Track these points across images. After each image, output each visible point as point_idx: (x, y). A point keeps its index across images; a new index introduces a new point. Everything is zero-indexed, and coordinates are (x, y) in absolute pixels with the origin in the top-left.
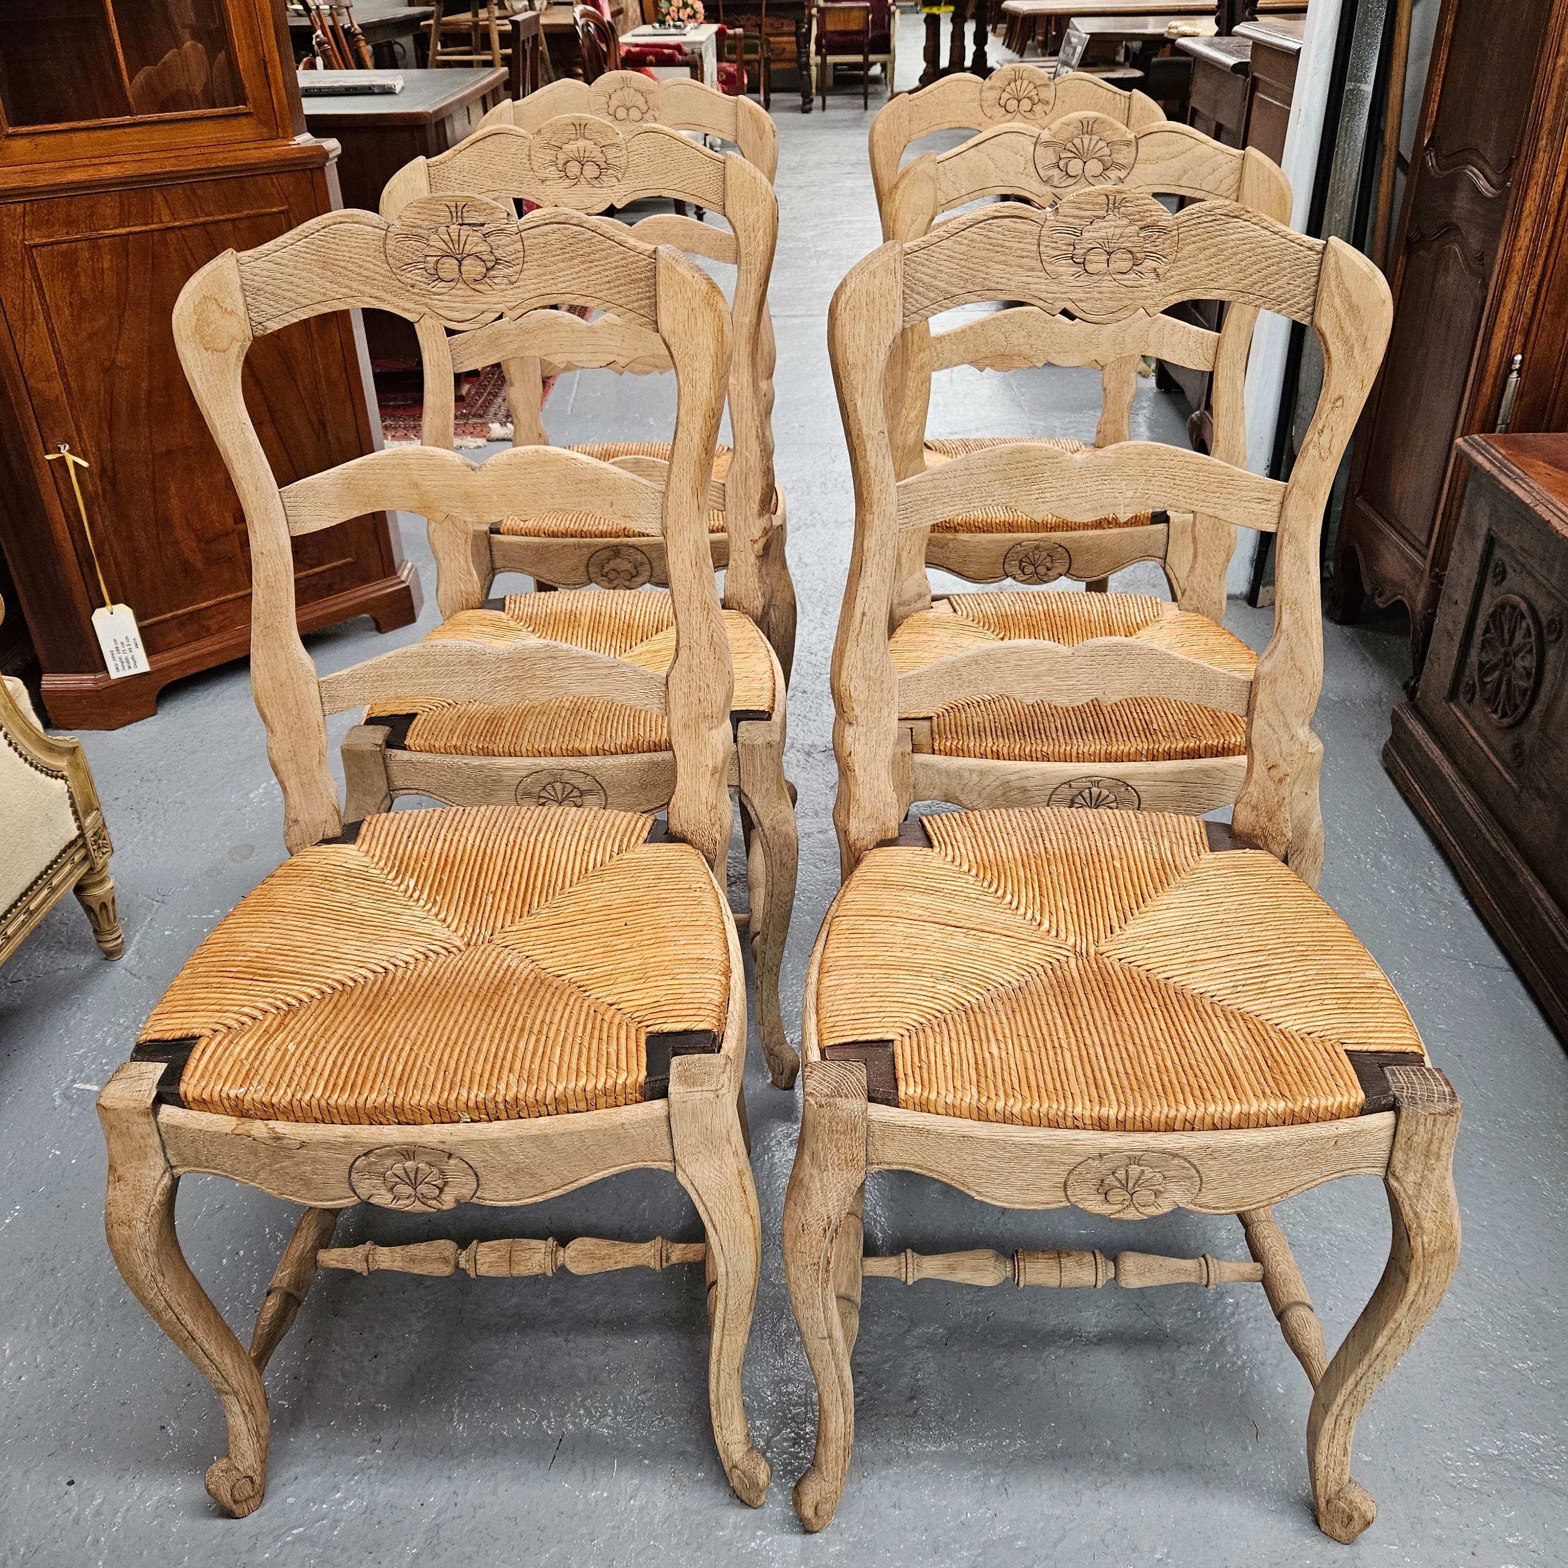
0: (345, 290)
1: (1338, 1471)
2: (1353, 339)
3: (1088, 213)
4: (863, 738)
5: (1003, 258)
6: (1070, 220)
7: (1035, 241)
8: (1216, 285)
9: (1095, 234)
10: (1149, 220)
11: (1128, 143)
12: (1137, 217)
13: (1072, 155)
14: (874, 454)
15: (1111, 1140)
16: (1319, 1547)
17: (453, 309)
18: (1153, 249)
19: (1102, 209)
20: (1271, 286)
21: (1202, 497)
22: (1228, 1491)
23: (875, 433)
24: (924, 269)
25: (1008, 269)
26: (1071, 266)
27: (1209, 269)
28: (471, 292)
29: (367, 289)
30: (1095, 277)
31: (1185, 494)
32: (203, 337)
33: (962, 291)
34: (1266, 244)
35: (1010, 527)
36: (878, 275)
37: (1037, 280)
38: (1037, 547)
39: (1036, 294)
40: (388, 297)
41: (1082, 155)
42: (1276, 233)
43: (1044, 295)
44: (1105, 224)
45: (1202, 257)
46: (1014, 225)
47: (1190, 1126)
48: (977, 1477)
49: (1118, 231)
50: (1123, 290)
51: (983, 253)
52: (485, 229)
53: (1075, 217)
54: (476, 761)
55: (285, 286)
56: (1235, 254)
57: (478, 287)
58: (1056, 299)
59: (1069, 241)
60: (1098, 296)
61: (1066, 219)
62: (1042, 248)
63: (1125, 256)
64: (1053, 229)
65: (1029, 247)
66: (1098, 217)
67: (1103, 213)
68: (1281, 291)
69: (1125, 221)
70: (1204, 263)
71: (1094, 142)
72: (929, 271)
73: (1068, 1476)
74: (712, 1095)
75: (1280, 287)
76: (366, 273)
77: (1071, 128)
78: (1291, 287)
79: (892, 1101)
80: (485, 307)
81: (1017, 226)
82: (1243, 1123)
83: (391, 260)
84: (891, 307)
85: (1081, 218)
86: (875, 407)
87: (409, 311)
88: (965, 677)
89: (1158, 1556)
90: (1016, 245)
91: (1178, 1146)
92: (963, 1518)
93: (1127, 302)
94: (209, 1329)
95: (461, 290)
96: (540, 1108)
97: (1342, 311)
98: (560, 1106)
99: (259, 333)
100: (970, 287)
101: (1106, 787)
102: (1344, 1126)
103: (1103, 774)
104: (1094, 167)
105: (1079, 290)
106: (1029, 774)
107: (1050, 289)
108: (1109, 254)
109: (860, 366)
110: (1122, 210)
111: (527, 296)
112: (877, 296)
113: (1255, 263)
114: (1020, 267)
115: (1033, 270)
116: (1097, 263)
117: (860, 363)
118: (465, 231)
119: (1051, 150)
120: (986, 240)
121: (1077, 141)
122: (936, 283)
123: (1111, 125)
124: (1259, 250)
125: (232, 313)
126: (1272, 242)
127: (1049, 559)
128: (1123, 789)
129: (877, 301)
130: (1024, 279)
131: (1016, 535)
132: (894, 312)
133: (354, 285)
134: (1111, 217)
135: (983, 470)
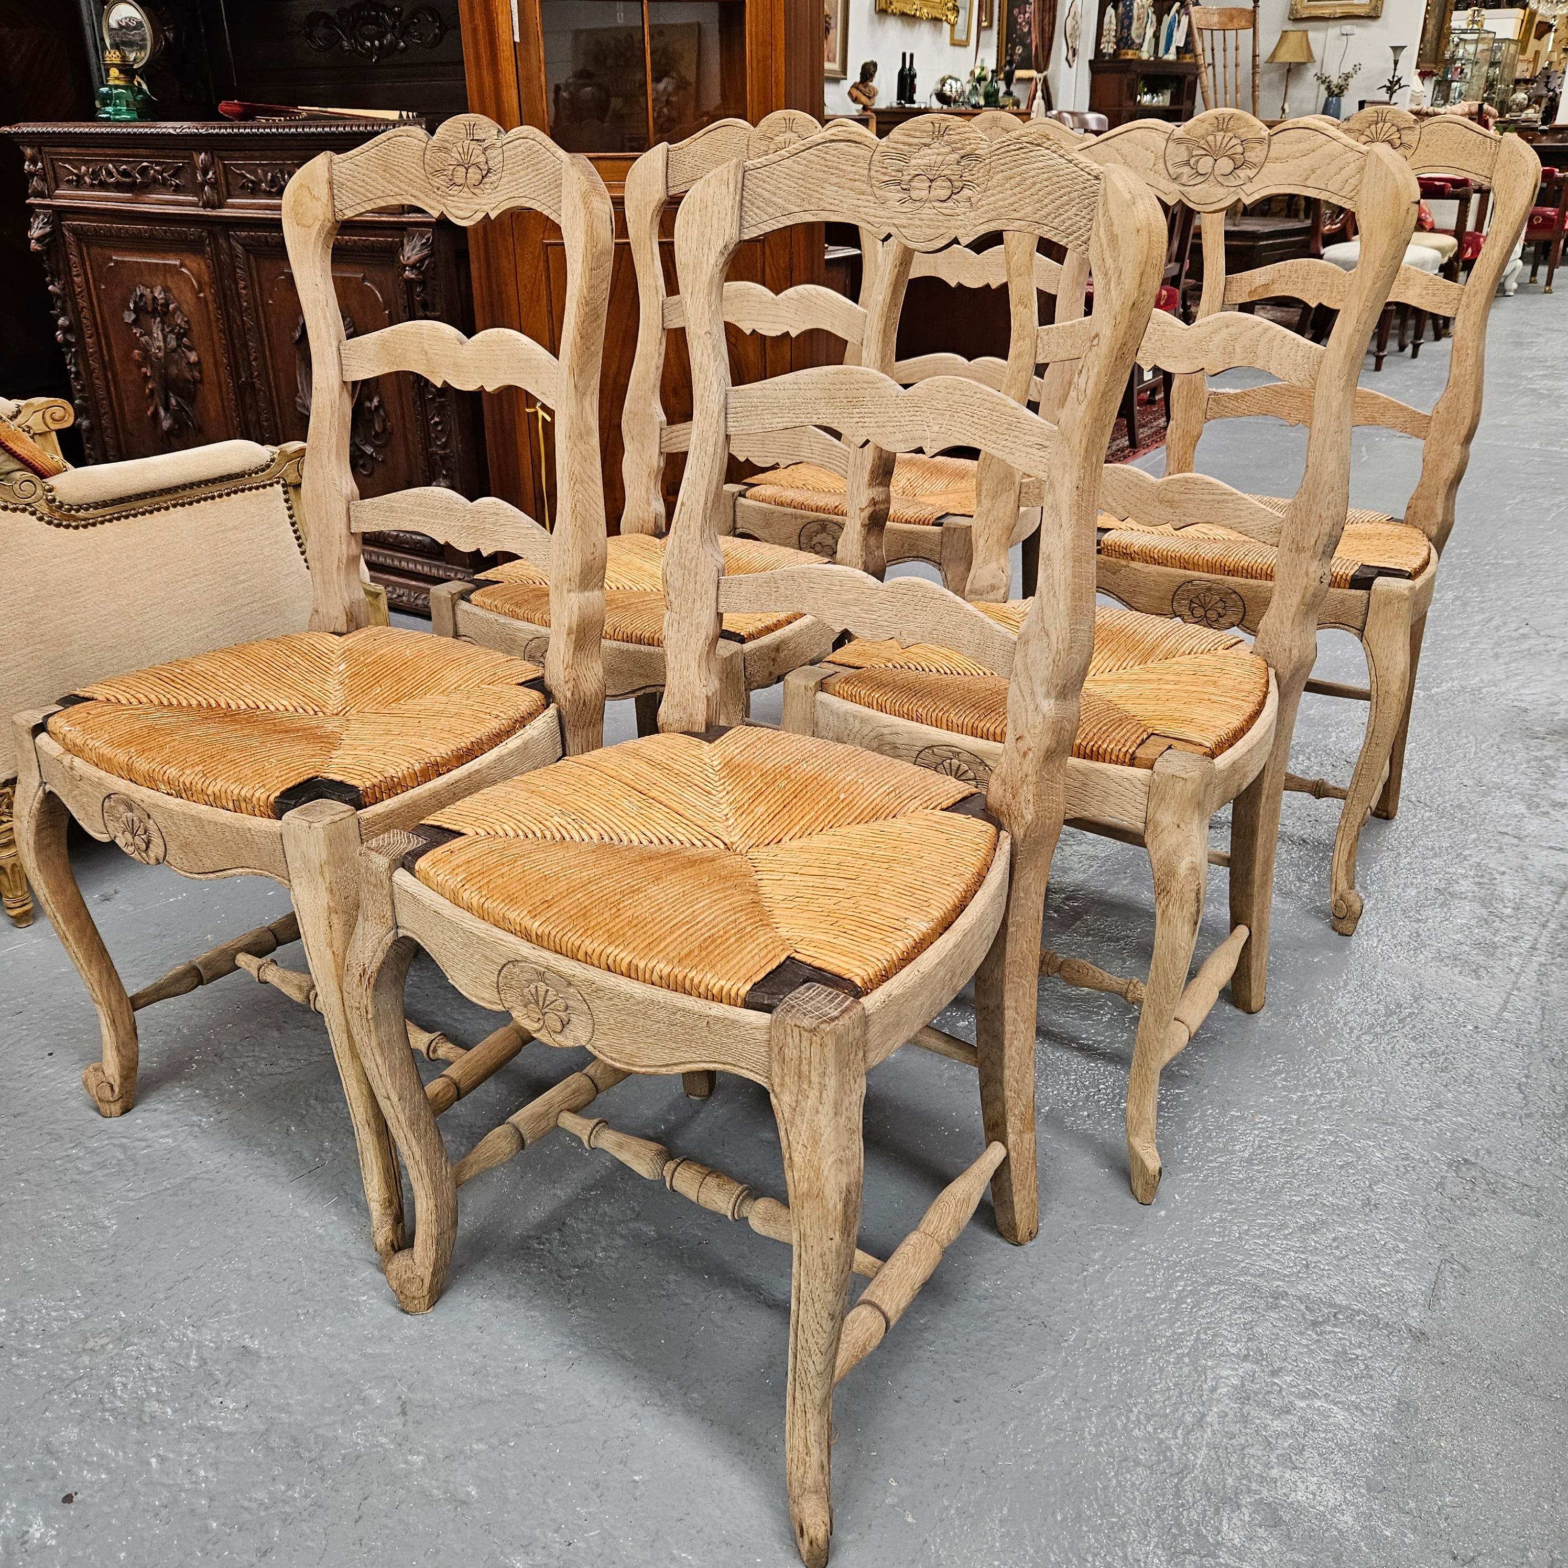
0: (396, 190)
1: (801, 1471)
2: (1111, 272)
3: (916, 141)
4: (676, 624)
5: (837, 180)
6: (900, 146)
7: (866, 166)
8: (1017, 215)
9: (920, 161)
10: (968, 148)
11: (1261, 141)
12: (959, 145)
13: (1204, 152)
14: (700, 353)
15: (525, 947)
16: (781, 1555)
17: (459, 209)
18: (970, 178)
19: (928, 137)
20: (1062, 218)
21: (994, 438)
22: (751, 1469)
23: (702, 332)
24: (765, 185)
25: (841, 191)
26: (898, 192)
27: (1013, 199)
28: (471, 195)
29: (409, 189)
30: (918, 204)
31: (980, 434)
32: (296, 215)
33: (798, 209)
34: (1060, 173)
35: (1184, 563)
36: (712, 184)
37: (866, 204)
38: (1209, 589)
39: (864, 217)
40: (422, 196)
41: (1214, 153)
42: (1070, 162)
43: (872, 219)
44: (929, 151)
45: (1008, 186)
46: (848, 149)
47: (587, 959)
48: (562, 1344)
49: (940, 158)
50: (941, 218)
51: (819, 175)
52: (485, 145)
53: (904, 144)
54: (502, 619)
55: (360, 183)
56: (1034, 184)
57: (476, 191)
58: (883, 224)
59: (898, 168)
60: (919, 223)
61: (896, 145)
62: (873, 173)
63: (944, 184)
64: (884, 154)
65: (861, 171)
66: (925, 145)
67: (928, 141)
68: (1070, 222)
69: (948, 149)
70: (1009, 192)
71: (1227, 139)
72: (769, 187)
73: (632, 1383)
74: (307, 824)
75: (1070, 219)
76: (411, 177)
77: (1206, 125)
78: (1078, 218)
80: (478, 207)
81: (851, 150)
83: (427, 167)
84: (722, 215)
85: (910, 145)
86: (703, 308)
87: (432, 208)
88: (782, 591)
89: (636, 1478)
90: (850, 168)
91: (571, 972)
92: (520, 1365)
93: (943, 231)
94: (81, 938)
95: (466, 193)
97: (1104, 241)
99: (339, 218)
100: (807, 207)
101: (965, 762)
102: (718, 1010)
103: (962, 746)
104: (1225, 165)
105: (903, 216)
106: (899, 730)
107: (878, 213)
108: (931, 181)
109: (691, 268)
110: (946, 138)
111: (501, 199)
112: (710, 203)
113: (1049, 194)
114: (851, 189)
115: (863, 193)
116: (920, 190)
117: (691, 264)
118: (474, 145)
119: (1183, 147)
120: (823, 162)
121: (1211, 138)
122: (775, 199)
123: (1247, 121)
124: (1055, 179)
125: (317, 199)
126: (1067, 171)
127: (1221, 604)
128: (981, 768)
129: (710, 210)
130: (855, 202)
131: (1188, 572)
132: (725, 219)
133: (402, 185)
134: (937, 145)
135: (810, 386)
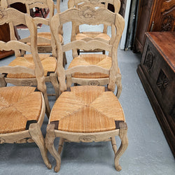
5: (74, 15)
6: (83, 10)
7: (78, 13)
9: (86, 12)
10: (93, 10)
15: (84, 134)
20: (109, 20)
24: (62, 17)
26: (83, 16)
30: (86, 18)
33: (68, 20)
36: (55, 18)
59: (83, 13)
63: (90, 15)
64: (80, 11)
67: (87, 9)
69: (90, 10)
79: (57, 129)
82: (101, 131)
96: (11, 132)
98: (14, 131)
112: (56, 21)
122: (64, 19)
132: (58, 23)
